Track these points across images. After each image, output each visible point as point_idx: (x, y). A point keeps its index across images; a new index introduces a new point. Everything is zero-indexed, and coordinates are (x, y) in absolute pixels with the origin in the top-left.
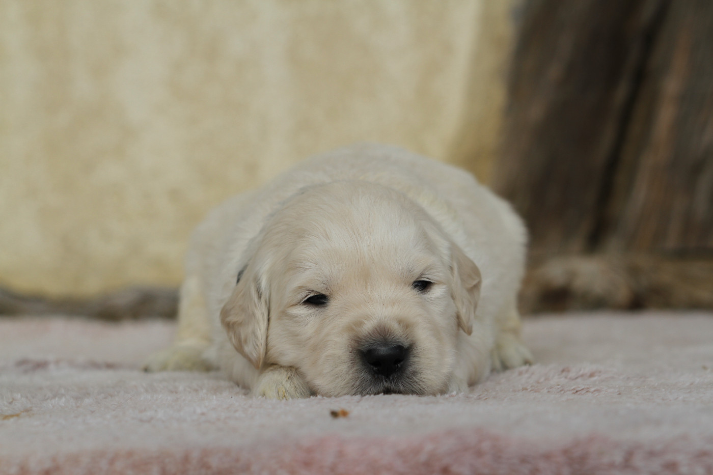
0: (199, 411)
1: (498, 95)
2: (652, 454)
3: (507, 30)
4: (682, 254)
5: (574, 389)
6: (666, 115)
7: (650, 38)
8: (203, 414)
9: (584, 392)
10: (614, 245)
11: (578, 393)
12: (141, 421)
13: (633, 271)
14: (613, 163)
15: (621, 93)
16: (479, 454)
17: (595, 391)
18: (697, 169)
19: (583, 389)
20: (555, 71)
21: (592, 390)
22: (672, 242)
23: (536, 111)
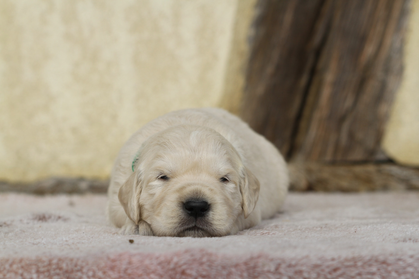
0: (64, 239)
1: (241, 81)
2: (290, 266)
3: (245, 48)
4: (333, 163)
5: (261, 233)
6: (326, 92)
7: (318, 53)
8: (66, 241)
9: (267, 234)
10: (299, 158)
11: (264, 234)
12: (34, 244)
13: (309, 171)
14: (299, 117)
15: (304, 81)
16: (201, 264)
17: (272, 234)
18: (342, 120)
19: (266, 233)
20: (270, 69)
21: (271, 233)
22: (328, 157)
23: (260, 90)
